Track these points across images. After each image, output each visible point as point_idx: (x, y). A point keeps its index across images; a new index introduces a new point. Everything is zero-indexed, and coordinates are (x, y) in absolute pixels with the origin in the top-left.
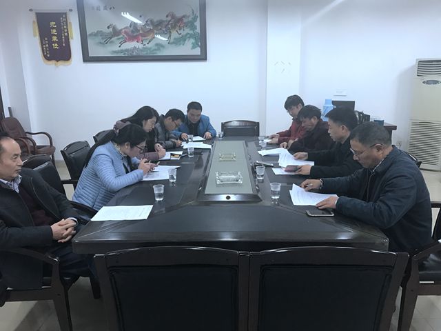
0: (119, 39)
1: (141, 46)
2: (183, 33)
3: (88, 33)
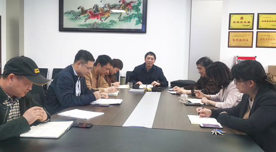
0: (85, 16)
1: (100, 22)
2: (130, 13)
3: (64, 12)
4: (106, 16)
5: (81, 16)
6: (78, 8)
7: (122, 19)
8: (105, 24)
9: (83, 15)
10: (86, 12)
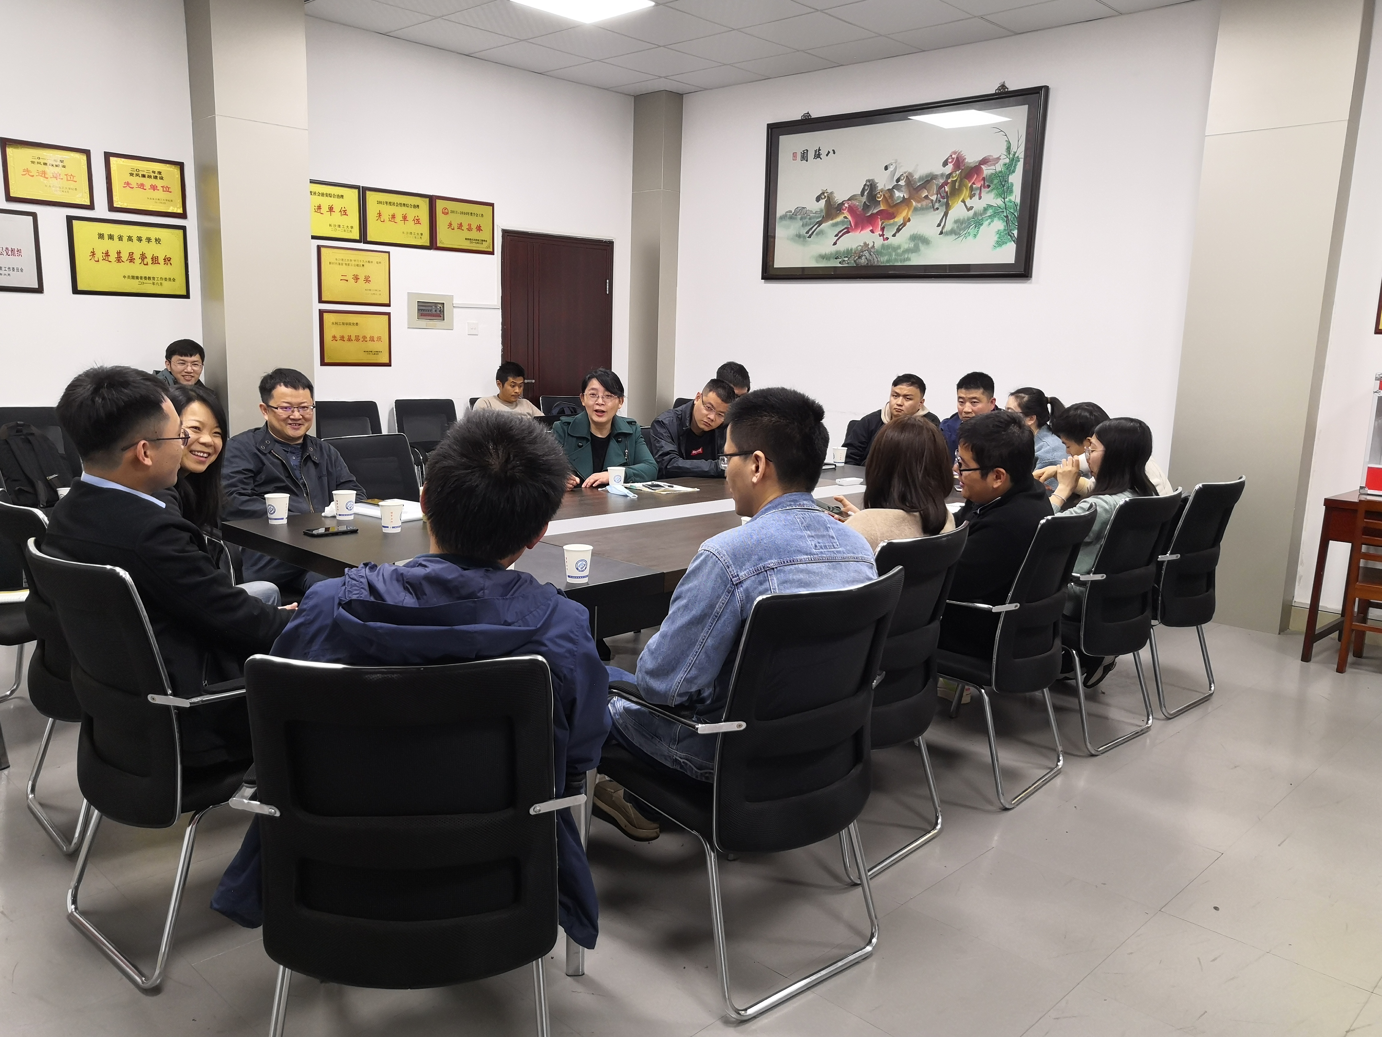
0: (835, 225)
1: (879, 242)
2: (978, 204)
3: (779, 213)
4: (899, 220)
5: (824, 226)
6: (818, 199)
7: (948, 227)
8: (895, 249)
9: (831, 222)
10: (840, 208)
